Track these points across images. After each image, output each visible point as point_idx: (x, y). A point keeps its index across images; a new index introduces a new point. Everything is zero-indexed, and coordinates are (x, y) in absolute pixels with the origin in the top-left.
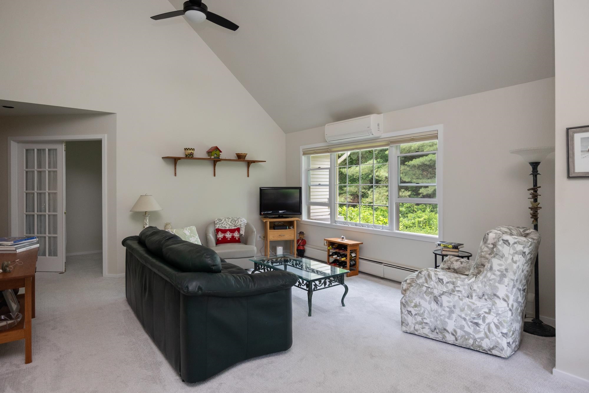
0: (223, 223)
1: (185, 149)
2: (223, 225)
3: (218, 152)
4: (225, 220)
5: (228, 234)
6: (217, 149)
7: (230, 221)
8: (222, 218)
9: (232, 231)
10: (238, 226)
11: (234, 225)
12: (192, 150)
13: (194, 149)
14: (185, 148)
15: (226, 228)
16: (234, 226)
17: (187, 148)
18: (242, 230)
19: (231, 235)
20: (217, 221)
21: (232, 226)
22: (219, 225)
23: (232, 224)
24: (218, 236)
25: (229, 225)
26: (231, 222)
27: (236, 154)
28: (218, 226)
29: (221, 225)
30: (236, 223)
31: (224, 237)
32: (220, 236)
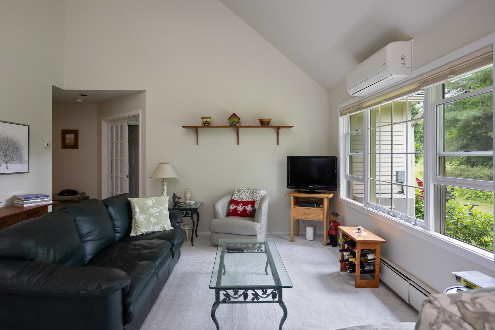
0: (241, 194)
1: (203, 118)
2: (240, 196)
3: (236, 119)
4: (245, 191)
5: (240, 206)
6: (234, 115)
7: (249, 192)
8: (242, 189)
9: (245, 203)
10: (254, 199)
11: (252, 197)
12: (209, 119)
13: (210, 117)
14: (203, 116)
15: (243, 199)
16: (252, 199)
17: (205, 116)
18: (256, 203)
19: (242, 208)
20: (236, 192)
21: (249, 198)
22: (237, 196)
23: (250, 196)
24: (230, 208)
25: (247, 196)
26: (249, 194)
27: (260, 120)
28: (235, 197)
29: (239, 196)
30: (254, 196)
31: (235, 209)
32: (232, 207)
